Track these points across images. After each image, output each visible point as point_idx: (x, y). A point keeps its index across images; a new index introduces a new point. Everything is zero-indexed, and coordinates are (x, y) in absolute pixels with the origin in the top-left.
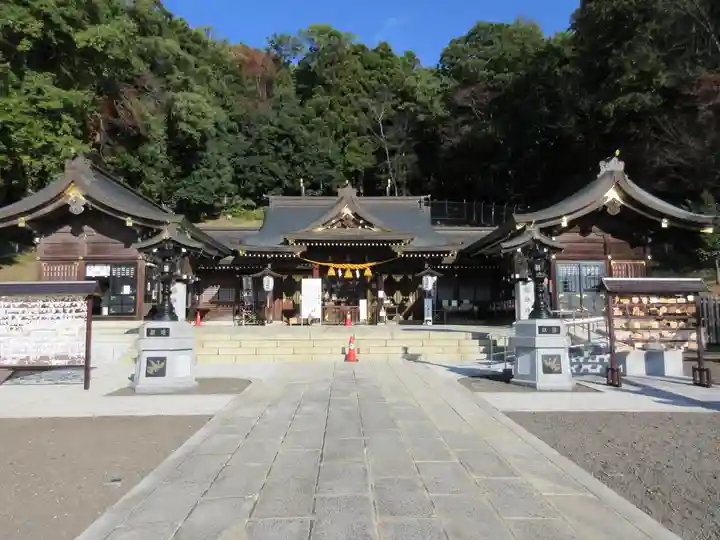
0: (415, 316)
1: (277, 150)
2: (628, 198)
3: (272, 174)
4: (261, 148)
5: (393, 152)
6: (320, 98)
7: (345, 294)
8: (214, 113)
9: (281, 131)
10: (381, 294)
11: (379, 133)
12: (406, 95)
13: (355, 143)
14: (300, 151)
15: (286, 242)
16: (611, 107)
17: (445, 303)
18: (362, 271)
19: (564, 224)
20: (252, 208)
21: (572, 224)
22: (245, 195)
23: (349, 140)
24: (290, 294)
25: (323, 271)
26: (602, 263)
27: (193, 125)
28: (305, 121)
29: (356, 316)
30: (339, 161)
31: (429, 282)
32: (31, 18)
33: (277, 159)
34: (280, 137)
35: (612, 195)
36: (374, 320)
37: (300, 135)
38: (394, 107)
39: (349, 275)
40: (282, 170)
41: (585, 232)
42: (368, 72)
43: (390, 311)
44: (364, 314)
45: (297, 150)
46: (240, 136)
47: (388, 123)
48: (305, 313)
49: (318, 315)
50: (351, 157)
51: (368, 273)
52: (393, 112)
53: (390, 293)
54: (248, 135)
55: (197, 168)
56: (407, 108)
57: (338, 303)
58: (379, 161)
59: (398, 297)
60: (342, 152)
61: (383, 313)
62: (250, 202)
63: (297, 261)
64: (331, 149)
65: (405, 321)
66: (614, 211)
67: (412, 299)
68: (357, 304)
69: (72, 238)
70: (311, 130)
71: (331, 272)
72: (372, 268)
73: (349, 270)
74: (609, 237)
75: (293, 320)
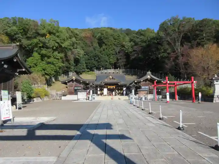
0: (122, 94)
1: (95, 59)
2: (151, 77)
3: (94, 64)
4: (91, 58)
5: (120, 59)
6: (104, 47)
7: (111, 91)
8: (82, 52)
9: (96, 55)
10: (117, 91)
11: (117, 55)
12: (123, 46)
13: (112, 57)
14: (100, 59)
15: (101, 83)
16: (159, 56)
17: (128, 92)
18: (113, 87)
19: (142, 81)
20: (89, 71)
21: (143, 81)
22: (88, 68)
23: (110, 56)
24: (102, 91)
25: (107, 87)
26: (148, 86)
27: (79, 56)
28: (101, 52)
29: (112, 94)
30: (108, 61)
31: (124, 89)
32: (56, 43)
33: (95, 60)
34: (96, 56)
35: (149, 77)
36: (116, 95)
37: (100, 56)
38: (121, 49)
39: (111, 88)
40: (96, 63)
41: (146, 82)
42: (115, 40)
43: (118, 94)
44: (114, 94)
45: (99, 59)
46: (87, 56)
47: (119, 52)
48: (104, 94)
49: (107, 94)
50: (111, 60)
51: (114, 88)
52: (120, 50)
53: (118, 91)
54: (88, 55)
55: (79, 64)
56: (123, 49)
57: (109, 92)
58: (117, 61)
59: (120, 91)
60: (109, 59)
61: (117, 94)
62: (88, 70)
63: (103, 86)
64: (107, 58)
65: (121, 95)
66: (149, 79)
67: (122, 91)
68: (113, 92)
69: (72, 83)
70: (102, 54)
71: (109, 87)
72: (115, 87)
73: (111, 87)
74: (149, 82)
75: (102, 95)
